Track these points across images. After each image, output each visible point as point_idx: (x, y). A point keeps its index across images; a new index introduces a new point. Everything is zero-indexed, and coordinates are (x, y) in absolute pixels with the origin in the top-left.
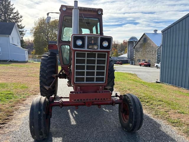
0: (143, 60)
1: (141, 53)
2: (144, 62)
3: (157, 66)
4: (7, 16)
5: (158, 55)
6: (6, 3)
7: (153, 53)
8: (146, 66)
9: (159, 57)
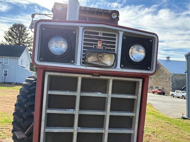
0: (156, 87)
1: (153, 80)
2: (157, 89)
3: (172, 94)
4: (21, 40)
5: (173, 82)
6: (22, 28)
7: (167, 80)
8: (160, 94)
9: (174, 85)
